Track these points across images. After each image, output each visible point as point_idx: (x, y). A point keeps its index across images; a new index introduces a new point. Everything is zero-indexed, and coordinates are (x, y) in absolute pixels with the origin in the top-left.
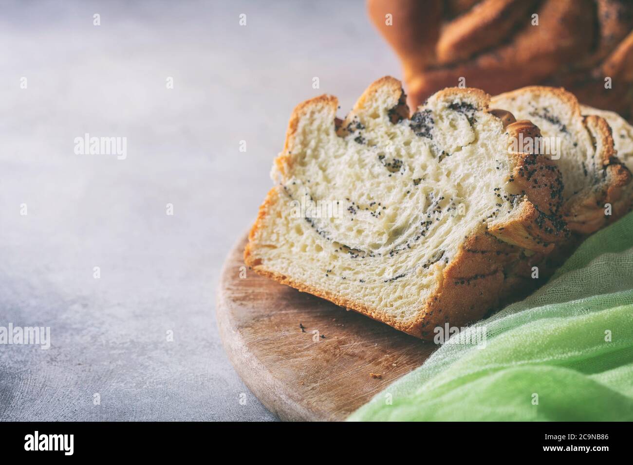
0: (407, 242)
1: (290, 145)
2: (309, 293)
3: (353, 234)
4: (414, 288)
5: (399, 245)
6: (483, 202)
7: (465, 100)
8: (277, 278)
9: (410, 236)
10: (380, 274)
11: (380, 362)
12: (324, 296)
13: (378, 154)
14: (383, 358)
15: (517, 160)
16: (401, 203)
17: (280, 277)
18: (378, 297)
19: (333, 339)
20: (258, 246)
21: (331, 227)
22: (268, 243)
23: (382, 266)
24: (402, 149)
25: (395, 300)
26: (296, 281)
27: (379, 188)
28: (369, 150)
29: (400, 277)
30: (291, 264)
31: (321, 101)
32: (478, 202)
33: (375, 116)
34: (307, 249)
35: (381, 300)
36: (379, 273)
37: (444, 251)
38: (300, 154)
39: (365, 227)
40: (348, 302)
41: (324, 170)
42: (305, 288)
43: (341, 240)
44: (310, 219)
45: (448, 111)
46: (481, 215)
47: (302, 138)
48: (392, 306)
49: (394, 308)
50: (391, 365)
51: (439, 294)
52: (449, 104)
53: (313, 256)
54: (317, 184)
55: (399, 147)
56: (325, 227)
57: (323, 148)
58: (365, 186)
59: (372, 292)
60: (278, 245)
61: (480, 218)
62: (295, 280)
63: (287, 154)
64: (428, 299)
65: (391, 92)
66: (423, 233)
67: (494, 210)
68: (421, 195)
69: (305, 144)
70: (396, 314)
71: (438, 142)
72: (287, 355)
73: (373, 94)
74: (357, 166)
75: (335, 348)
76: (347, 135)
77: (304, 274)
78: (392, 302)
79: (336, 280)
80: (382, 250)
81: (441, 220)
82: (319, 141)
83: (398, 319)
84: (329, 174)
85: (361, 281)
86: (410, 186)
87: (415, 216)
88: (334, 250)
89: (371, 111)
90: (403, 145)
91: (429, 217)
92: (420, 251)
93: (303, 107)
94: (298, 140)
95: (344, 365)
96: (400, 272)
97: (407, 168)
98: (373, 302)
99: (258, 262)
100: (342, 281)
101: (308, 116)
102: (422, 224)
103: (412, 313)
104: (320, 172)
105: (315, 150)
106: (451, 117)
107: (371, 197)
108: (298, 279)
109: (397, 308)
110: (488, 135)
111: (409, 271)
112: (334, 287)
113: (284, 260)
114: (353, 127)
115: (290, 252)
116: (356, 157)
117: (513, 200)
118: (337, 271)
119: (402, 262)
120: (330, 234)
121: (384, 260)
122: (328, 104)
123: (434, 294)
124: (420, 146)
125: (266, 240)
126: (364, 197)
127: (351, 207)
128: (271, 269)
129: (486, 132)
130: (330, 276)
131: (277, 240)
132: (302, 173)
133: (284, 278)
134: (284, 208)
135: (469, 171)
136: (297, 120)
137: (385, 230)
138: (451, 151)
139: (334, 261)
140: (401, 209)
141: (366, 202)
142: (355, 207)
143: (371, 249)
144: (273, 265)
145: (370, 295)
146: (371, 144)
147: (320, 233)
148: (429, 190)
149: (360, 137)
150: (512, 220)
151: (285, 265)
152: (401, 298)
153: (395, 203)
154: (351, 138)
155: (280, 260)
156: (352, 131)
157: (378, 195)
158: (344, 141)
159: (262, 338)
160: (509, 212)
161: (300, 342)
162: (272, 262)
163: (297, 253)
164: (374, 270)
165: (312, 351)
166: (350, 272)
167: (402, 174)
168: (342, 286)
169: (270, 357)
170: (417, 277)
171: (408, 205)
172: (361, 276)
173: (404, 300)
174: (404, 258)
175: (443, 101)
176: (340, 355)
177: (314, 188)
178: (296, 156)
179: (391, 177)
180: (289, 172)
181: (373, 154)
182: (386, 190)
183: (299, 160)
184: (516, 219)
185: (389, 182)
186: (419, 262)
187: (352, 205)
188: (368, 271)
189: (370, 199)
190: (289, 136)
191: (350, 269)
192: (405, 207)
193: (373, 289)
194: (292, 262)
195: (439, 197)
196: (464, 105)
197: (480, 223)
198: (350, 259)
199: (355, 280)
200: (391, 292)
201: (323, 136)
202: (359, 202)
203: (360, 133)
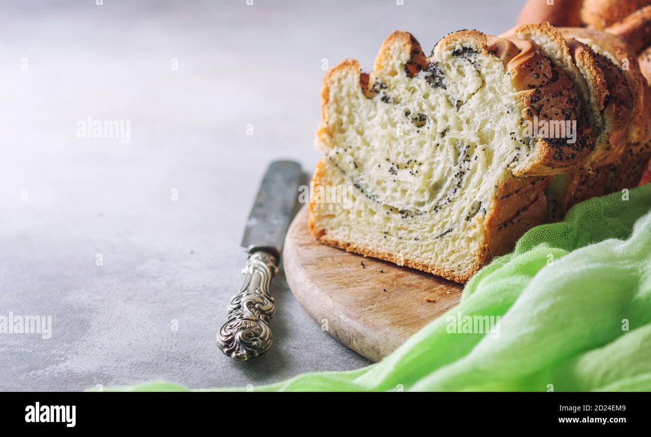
0: (447, 195)
1: (326, 116)
2: (373, 256)
3: (398, 195)
4: (463, 242)
5: (441, 200)
6: (504, 147)
7: (465, 45)
8: (343, 245)
9: (448, 189)
10: (431, 231)
11: (435, 291)
12: (386, 258)
13: (404, 111)
14: (438, 288)
15: (523, 101)
16: (433, 157)
17: (344, 245)
18: (434, 253)
19: (392, 274)
20: (319, 218)
21: (378, 190)
22: (327, 213)
23: (430, 223)
24: (423, 103)
25: (450, 255)
26: (360, 247)
27: (411, 145)
28: (395, 109)
29: (448, 232)
30: (352, 230)
31: (344, 68)
32: (500, 146)
33: (394, 73)
34: (362, 214)
35: (437, 256)
36: (429, 231)
37: (481, 202)
38: (336, 122)
39: (406, 187)
40: (409, 262)
41: (361, 133)
42: (369, 253)
43: (389, 202)
44: (358, 185)
45: (453, 59)
46: (504, 160)
47: (335, 106)
48: (448, 260)
49: (450, 262)
50: (445, 293)
51: (486, 245)
52: (452, 51)
53: (368, 220)
54: (358, 149)
55: (420, 100)
56: (373, 191)
57: (356, 112)
58: (399, 144)
59: (428, 249)
60: (336, 214)
61: (504, 164)
62: (358, 245)
63: (325, 126)
64: (477, 251)
65: (402, 47)
66: (459, 185)
67: (515, 154)
68: (449, 146)
69: (339, 112)
70: (453, 268)
71: (451, 92)
72: (347, 285)
73: (387, 52)
74: (389, 126)
75: (393, 280)
76: (374, 96)
77: (365, 239)
78: (447, 257)
79: (394, 240)
80: (427, 207)
81: (472, 169)
82: (352, 106)
83: (456, 273)
84: (366, 137)
85: (415, 239)
86: (438, 140)
87: (448, 169)
88: (386, 213)
89: (389, 69)
90: (423, 99)
91: (461, 167)
92: (460, 204)
93: (330, 76)
94: (332, 110)
95: (401, 293)
96: (447, 227)
97: (432, 121)
98: (431, 259)
99: (323, 233)
100: (399, 241)
101: (336, 84)
102: (456, 176)
103: (467, 266)
104: (359, 137)
105: (350, 115)
106: (456, 64)
107: (407, 154)
108: (361, 244)
109: (453, 262)
110: (492, 77)
111: (455, 225)
112: (394, 248)
113: (345, 227)
114: (377, 87)
115: (348, 219)
116: (386, 117)
117: (529, 142)
118: (392, 231)
119: (447, 217)
120: (379, 197)
121: (431, 217)
122: (350, 68)
123: (482, 246)
124: (437, 97)
125: (324, 211)
126: (401, 156)
127: (392, 168)
128: (335, 238)
129: (490, 75)
130: (388, 237)
131: (334, 209)
132: (342, 140)
133: (349, 245)
134: (333, 177)
135: (484, 118)
136: (327, 91)
137: (425, 188)
138: (464, 99)
139: (388, 222)
140: (435, 163)
141: (404, 160)
142: (395, 168)
143: (417, 208)
144: (337, 234)
145: (427, 252)
146: (396, 102)
147: (370, 198)
148: (455, 141)
149: (386, 96)
150: (532, 163)
151: (346, 232)
152: (453, 252)
153: (428, 158)
154: (378, 98)
155: (341, 228)
156: (377, 92)
157: (412, 152)
158: (373, 102)
159: (325, 273)
160: (528, 155)
161: (361, 276)
162: (335, 231)
163: (354, 220)
164: (425, 228)
165: (371, 282)
166: (404, 231)
167: (428, 128)
168: (401, 246)
169: (332, 286)
170: (463, 231)
171: (440, 158)
172: (414, 235)
173: (457, 254)
174: (448, 213)
175: (446, 50)
176: (397, 285)
177: (356, 154)
178: (334, 125)
179: (419, 133)
180: (331, 142)
181: (399, 111)
182: (418, 147)
183: (337, 128)
184: (536, 162)
185: (419, 138)
186: (462, 215)
187: (392, 166)
188: (418, 229)
189: (407, 156)
190: (323, 106)
191: (403, 229)
192: (438, 161)
193: (428, 246)
194: (352, 228)
195: (465, 146)
196: (465, 49)
197: (505, 169)
198: (401, 220)
199: (411, 239)
200: (444, 247)
201: (354, 101)
202: (397, 162)
203: (384, 93)
